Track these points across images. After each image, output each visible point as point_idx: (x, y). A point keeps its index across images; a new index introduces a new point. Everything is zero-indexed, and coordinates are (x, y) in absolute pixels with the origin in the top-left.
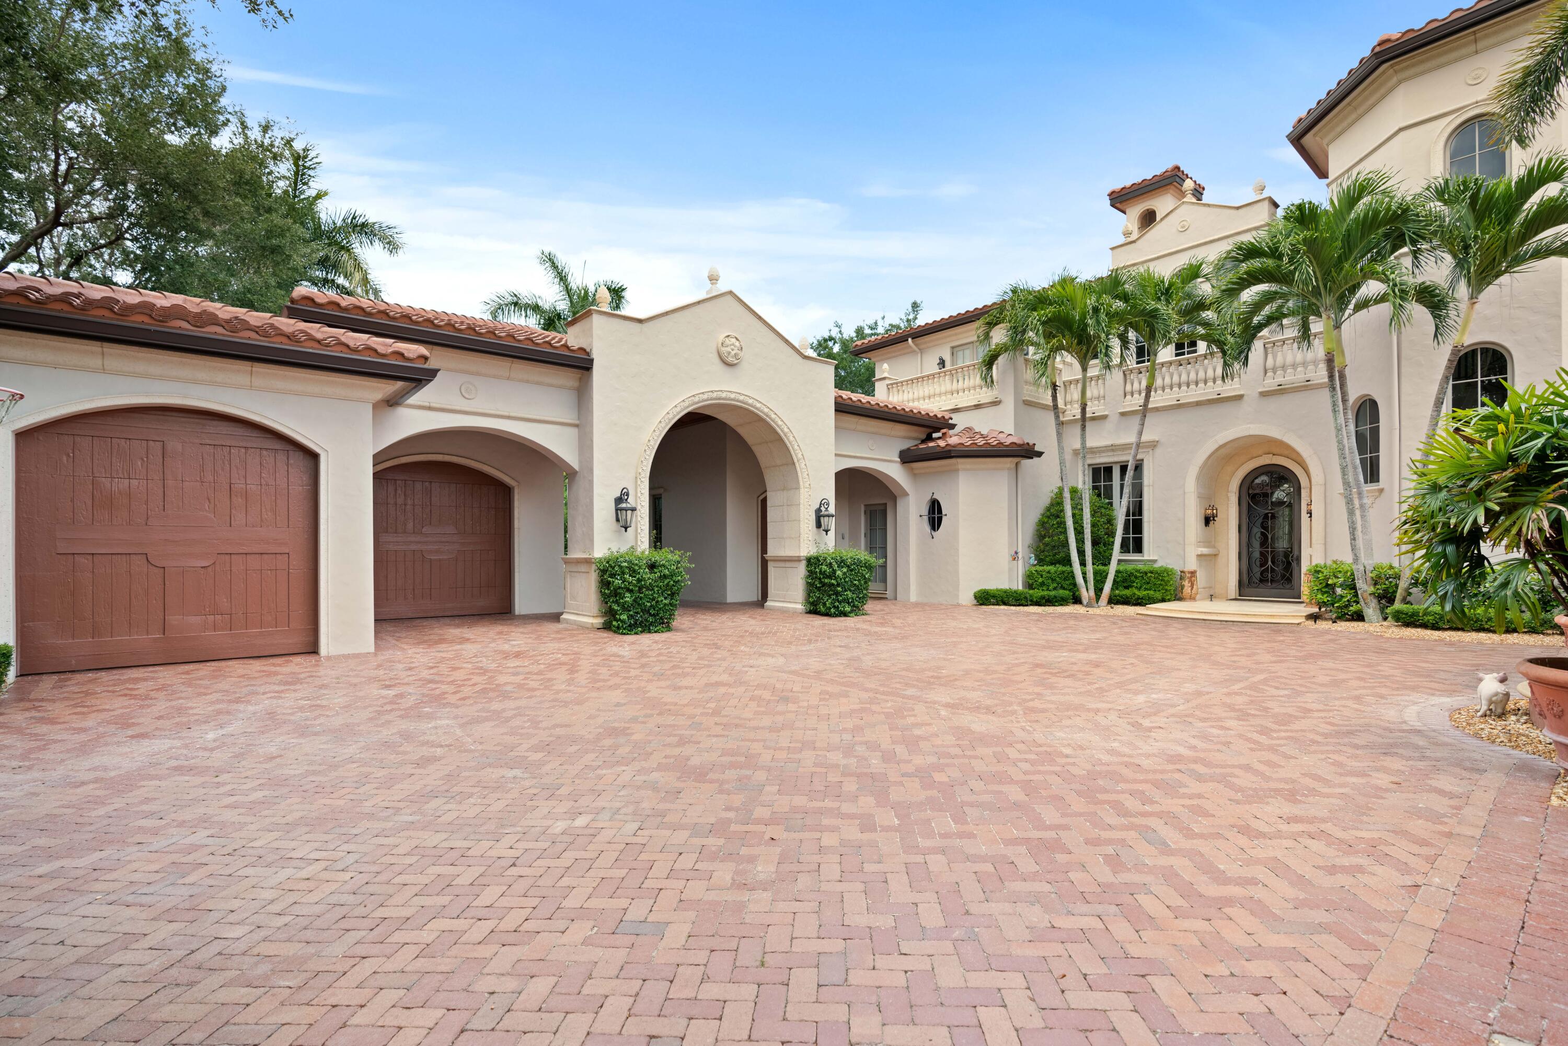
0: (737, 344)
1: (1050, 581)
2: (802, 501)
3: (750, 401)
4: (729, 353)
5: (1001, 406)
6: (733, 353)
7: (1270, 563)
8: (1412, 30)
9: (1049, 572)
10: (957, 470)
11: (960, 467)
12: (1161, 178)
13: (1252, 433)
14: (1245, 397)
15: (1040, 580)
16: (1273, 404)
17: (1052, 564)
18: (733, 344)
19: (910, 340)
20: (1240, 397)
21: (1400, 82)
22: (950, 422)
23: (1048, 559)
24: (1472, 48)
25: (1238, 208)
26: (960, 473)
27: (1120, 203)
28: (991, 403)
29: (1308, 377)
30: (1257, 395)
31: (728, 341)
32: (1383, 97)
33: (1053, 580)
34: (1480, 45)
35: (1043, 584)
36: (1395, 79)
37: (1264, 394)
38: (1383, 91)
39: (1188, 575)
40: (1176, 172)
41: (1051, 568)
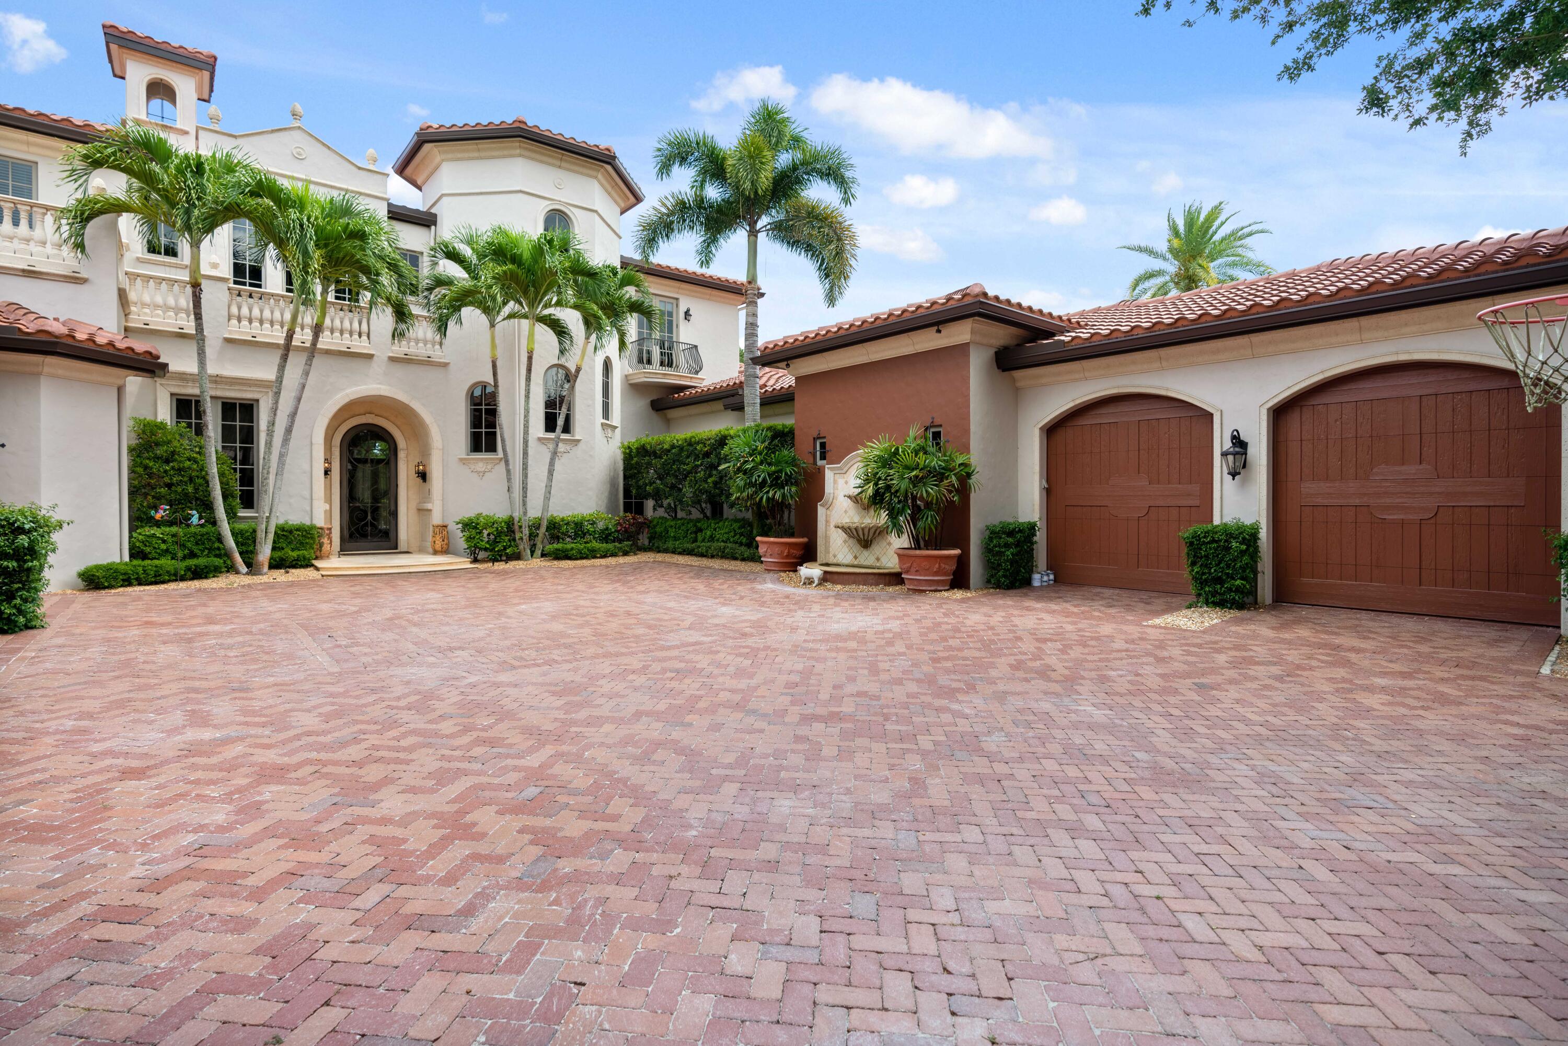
5: (85, 287)
7: (369, 517)
8: (525, 123)
9: (173, 536)
10: (38, 374)
11: (46, 369)
12: (190, 55)
13: (383, 393)
14: (375, 358)
15: (163, 547)
16: (400, 371)
20: (370, 357)
21: (520, 155)
24: (558, 163)
25: (359, 168)
26: (43, 381)
27: (120, 46)
28: (24, 271)
29: (430, 353)
30: (386, 359)
32: (504, 157)
33: (183, 546)
34: (563, 164)
36: (518, 151)
37: (392, 359)
38: (506, 152)
39: (327, 532)
40: (211, 61)
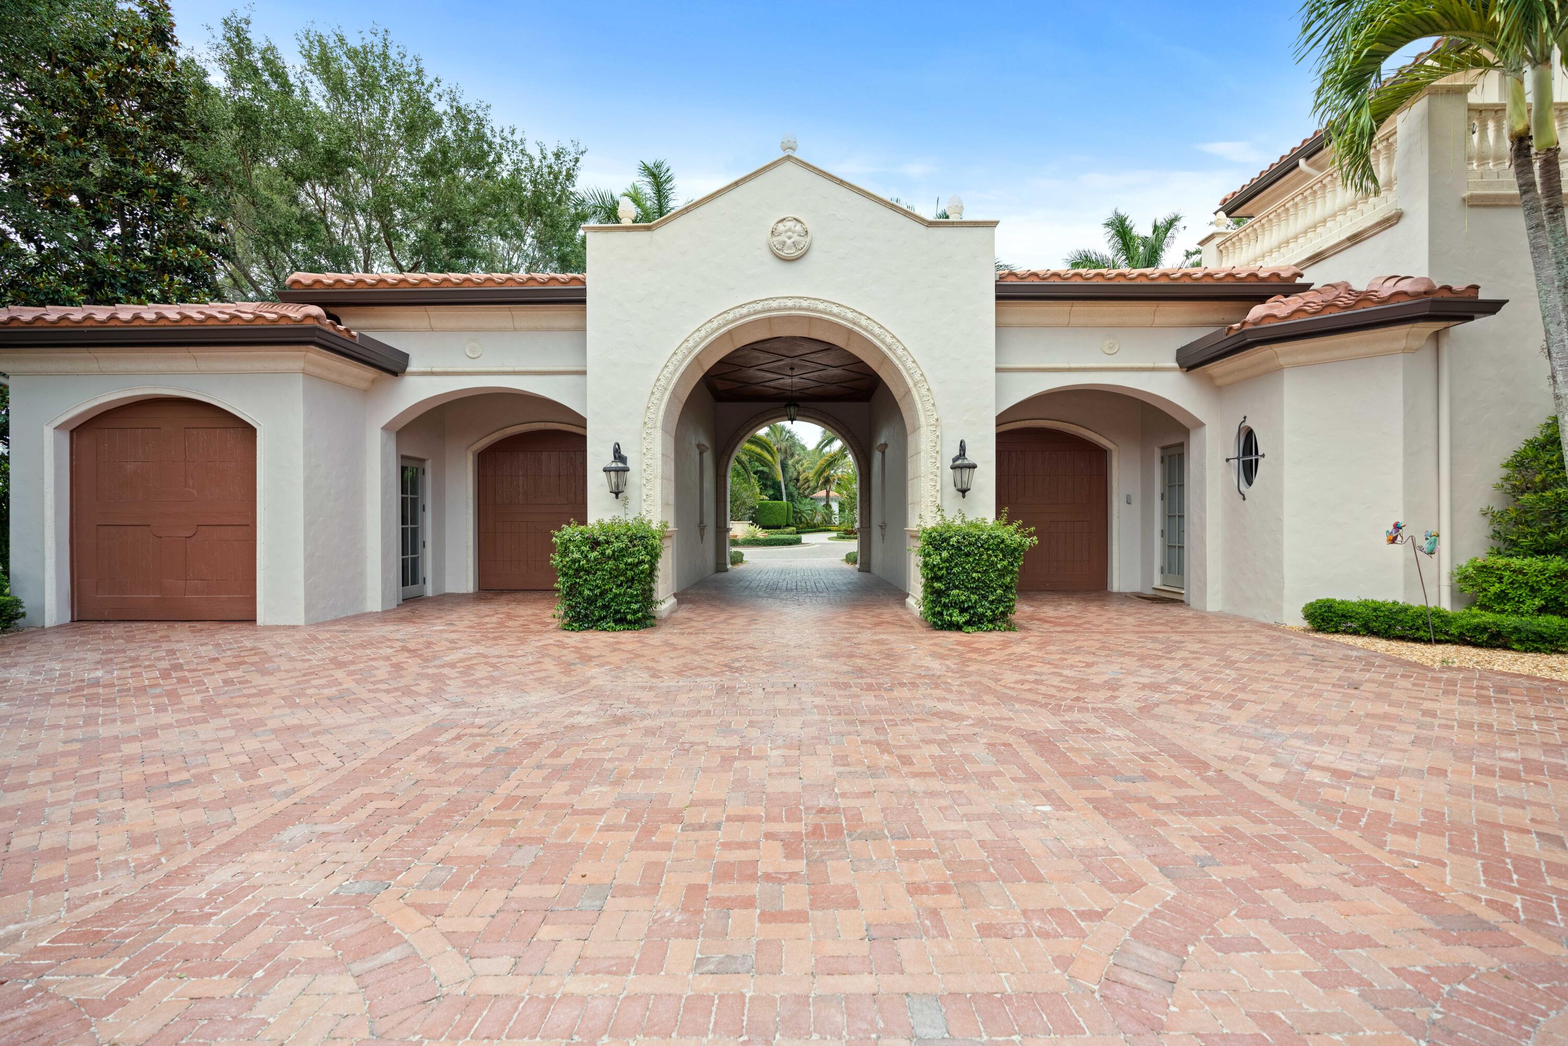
0: (798, 227)
1: (1524, 592)
2: (923, 447)
3: (821, 306)
4: (784, 243)
6: (789, 242)
10: (1280, 369)
15: (1496, 588)
17: (1537, 552)
18: (790, 230)
19: (1302, 162)
22: (1299, 281)
23: (1525, 542)
26: (1286, 371)
31: (781, 227)
35: (1502, 597)
41: (1537, 563)
